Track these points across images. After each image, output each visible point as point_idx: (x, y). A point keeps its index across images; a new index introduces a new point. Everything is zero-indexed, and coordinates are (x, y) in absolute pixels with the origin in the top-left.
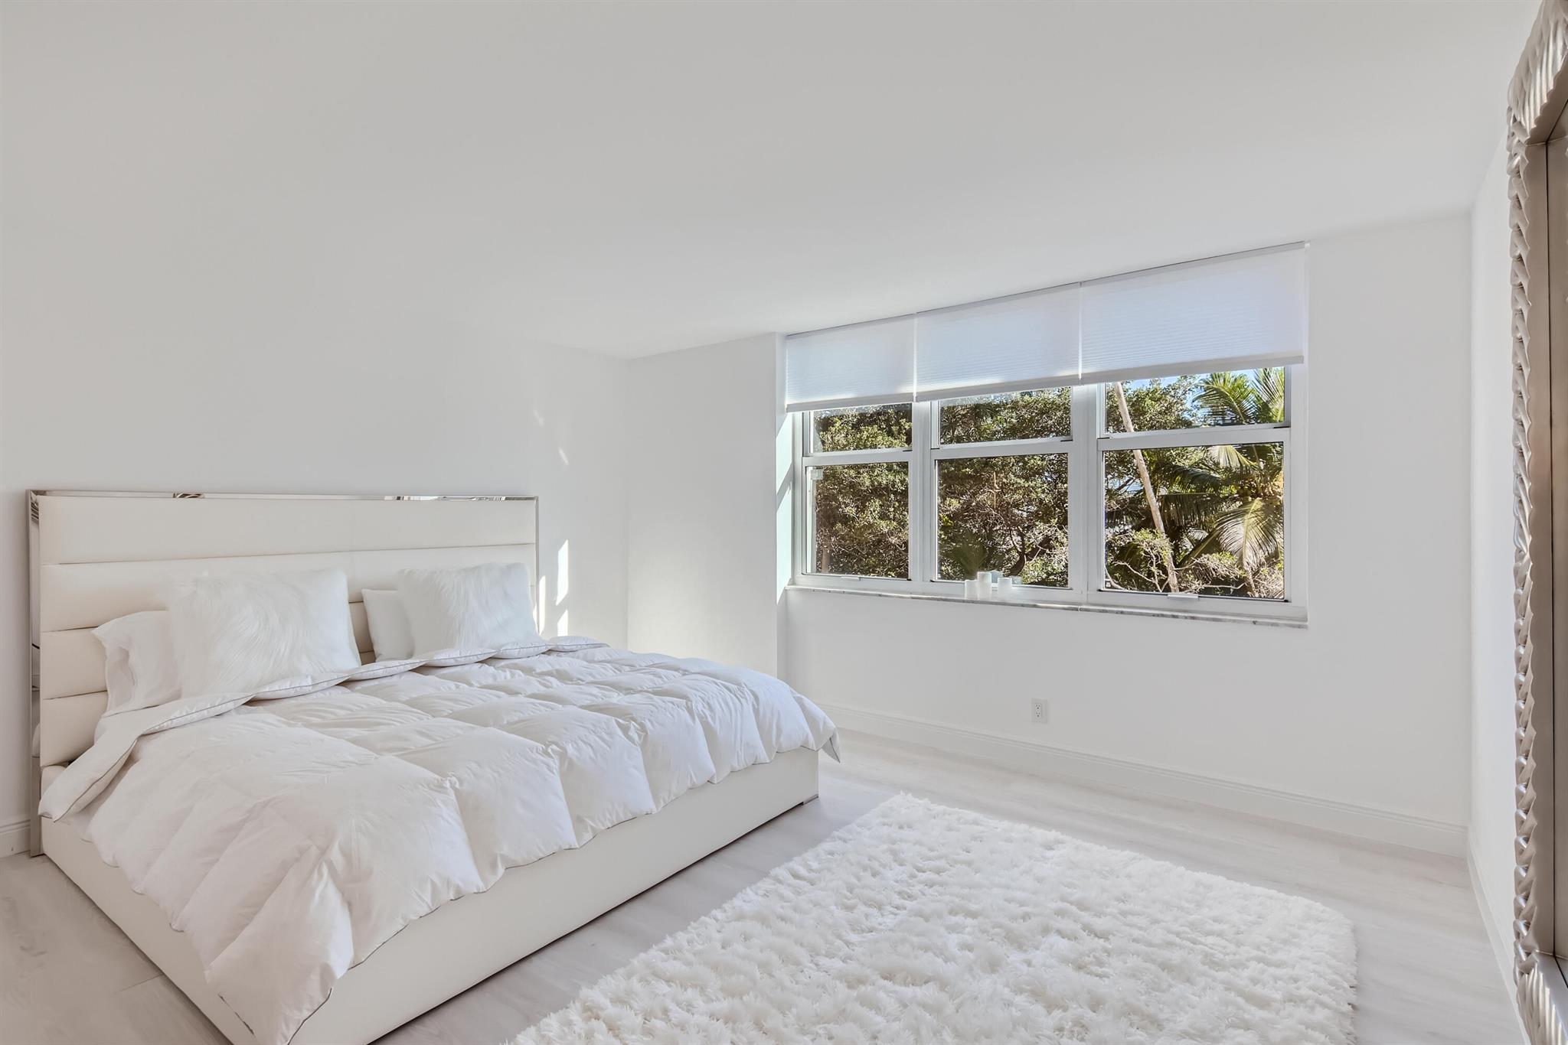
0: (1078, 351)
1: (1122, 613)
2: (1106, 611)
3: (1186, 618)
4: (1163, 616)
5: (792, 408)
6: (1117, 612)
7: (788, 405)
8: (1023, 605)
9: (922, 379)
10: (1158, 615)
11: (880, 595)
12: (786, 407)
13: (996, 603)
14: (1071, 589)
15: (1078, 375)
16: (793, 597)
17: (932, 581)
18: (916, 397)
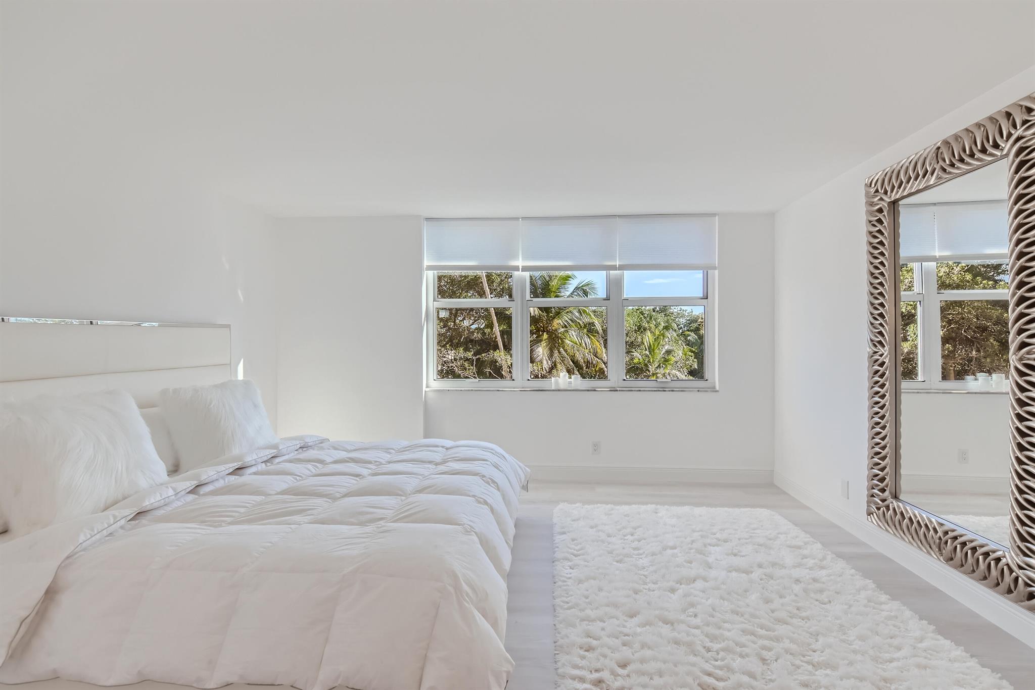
0: (616, 251)
1: (640, 391)
2: (632, 391)
3: (669, 391)
4: (659, 391)
5: (430, 268)
6: (638, 391)
7: (427, 266)
8: (588, 390)
9: (525, 258)
10: (656, 391)
11: (498, 390)
12: (425, 267)
13: (573, 390)
14: (609, 380)
15: (616, 265)
16: (431, 395)
17: (529, 380)
18: (522, 269)
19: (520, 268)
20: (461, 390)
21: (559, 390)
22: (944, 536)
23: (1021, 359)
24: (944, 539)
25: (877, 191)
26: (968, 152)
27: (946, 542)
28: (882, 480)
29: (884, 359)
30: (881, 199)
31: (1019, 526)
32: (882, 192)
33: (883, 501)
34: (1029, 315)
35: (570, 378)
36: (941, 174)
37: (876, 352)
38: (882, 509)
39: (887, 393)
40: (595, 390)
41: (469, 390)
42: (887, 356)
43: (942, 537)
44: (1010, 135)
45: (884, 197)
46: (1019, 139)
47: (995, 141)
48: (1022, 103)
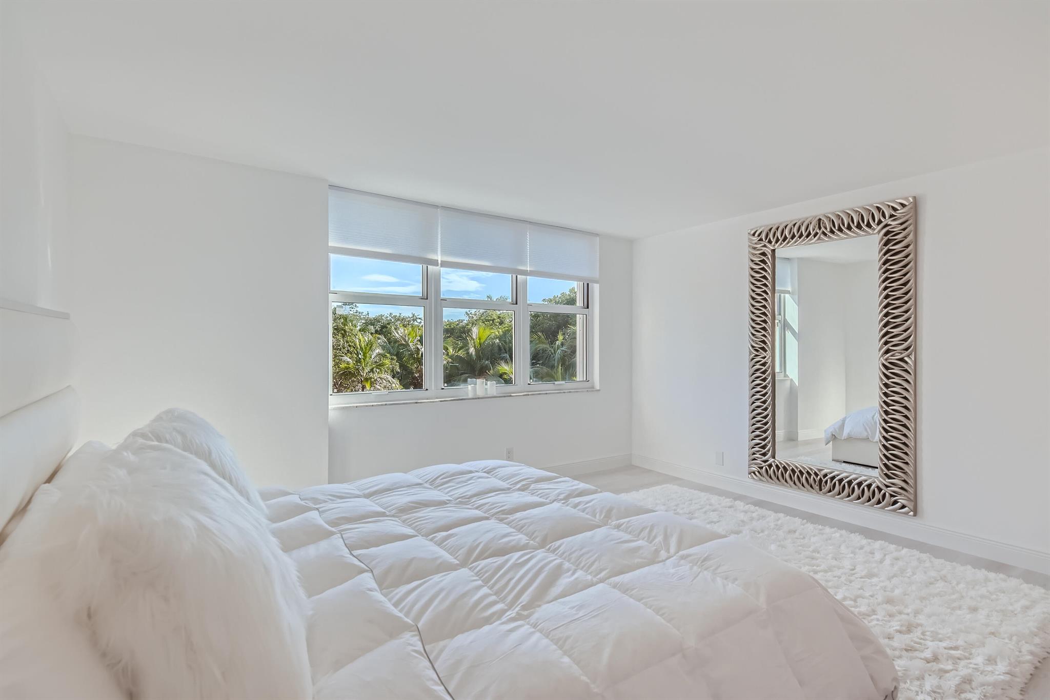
0: (527, 255)
2: (540, 394)
3: (567, 392)
6: (544, 394)
8: (505, 396)
13: (494, 397)
15: (528, 270)
17: (443, 389)
18: (441, 264)
19: (439, 262)
20: (373, 406)
21: (479, 398)
22: (824, 478)
23: (886, 360)
24: (824, 480)
25: (761, 240)
26: (846, 226)
27: (826, 482)
28: (764, 447)
29: (766, 360)
30: (765, 246)
31: (886, 461)
32: (767, 241)
33: (765, 461)
34: (893, 332)
35: (486, 384)
36: (822, 236)
37: (757, 356)
38: (764, 467)
39: (769, 384)
40: (511, 396)
41: (382, 405)
42: (769, 358)
43: (822, 478)
44: (880, 222)
45: (768, 245)
46: (887, 225)
47: (868, 222)
48: (889, 204)
